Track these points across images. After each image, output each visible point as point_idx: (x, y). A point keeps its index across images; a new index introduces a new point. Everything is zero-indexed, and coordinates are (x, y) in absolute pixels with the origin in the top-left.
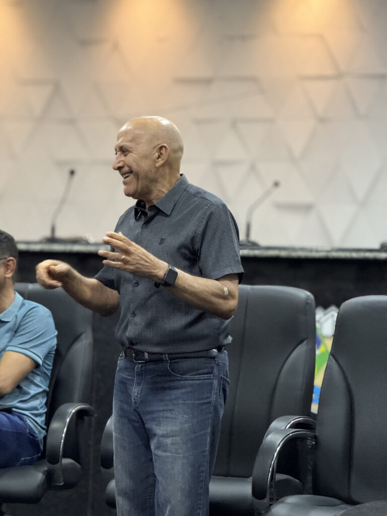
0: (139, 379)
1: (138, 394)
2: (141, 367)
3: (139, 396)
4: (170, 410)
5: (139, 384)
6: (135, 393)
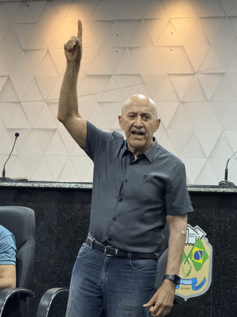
0: (107, 267)
1: (106, 277)
2: (110, 259)
3: (107, 279)
5: (106, 270)
6: (104, 276)
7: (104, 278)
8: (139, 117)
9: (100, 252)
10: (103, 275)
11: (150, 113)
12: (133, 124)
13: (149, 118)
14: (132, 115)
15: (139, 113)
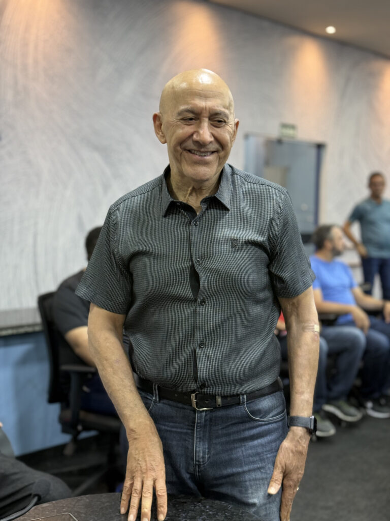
4: (259, 469)
7: (202, 455)
10: (198, 449)
11: (227, 111)
12: (192, 135)
13: (225, 122)
14: (191, 115)
15: (204, 111)
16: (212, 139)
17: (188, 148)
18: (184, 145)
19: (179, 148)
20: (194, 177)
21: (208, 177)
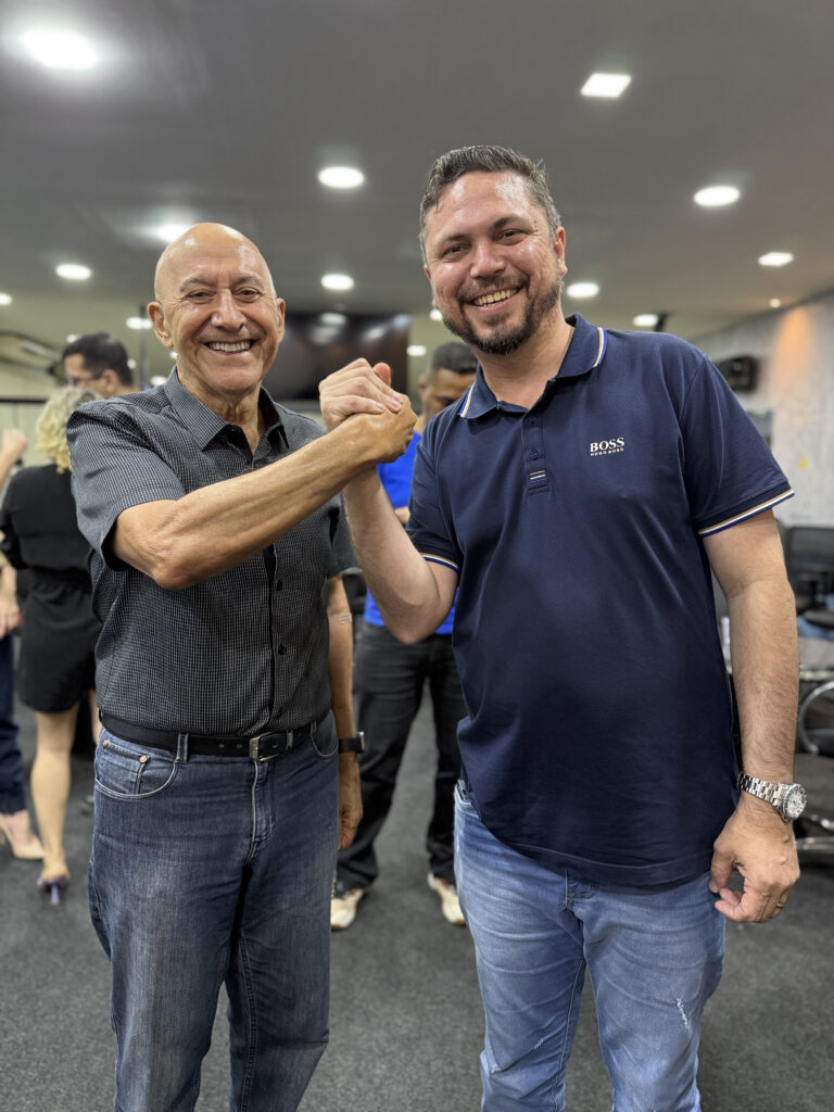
0: (261, 792)
3: (271, 826)
5: (262, 802)
6: (262, 821)
7: (264, 826)
8: (226, 296)
9: (228, 759)
10: (259, 819)
11: (258, 276)
12: (209, 318)
13: (259, 293)
14: (199, 288)
15: (220, 279)
16: (244, 320)
17: (205, 341)
18: (198, 337)
19: (190, 343)
20: (227, 387)
21: (249, 384)
